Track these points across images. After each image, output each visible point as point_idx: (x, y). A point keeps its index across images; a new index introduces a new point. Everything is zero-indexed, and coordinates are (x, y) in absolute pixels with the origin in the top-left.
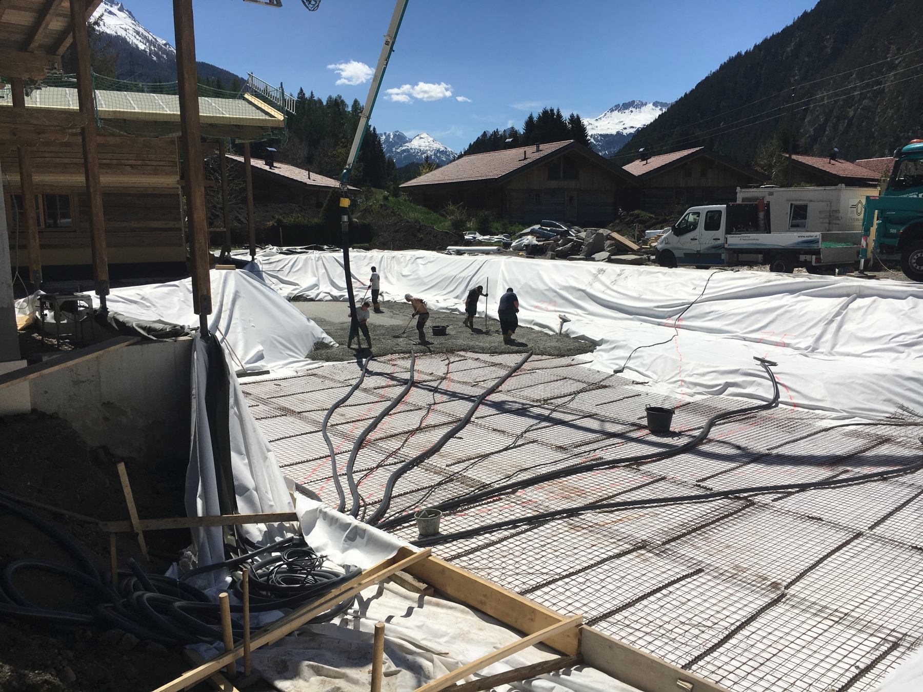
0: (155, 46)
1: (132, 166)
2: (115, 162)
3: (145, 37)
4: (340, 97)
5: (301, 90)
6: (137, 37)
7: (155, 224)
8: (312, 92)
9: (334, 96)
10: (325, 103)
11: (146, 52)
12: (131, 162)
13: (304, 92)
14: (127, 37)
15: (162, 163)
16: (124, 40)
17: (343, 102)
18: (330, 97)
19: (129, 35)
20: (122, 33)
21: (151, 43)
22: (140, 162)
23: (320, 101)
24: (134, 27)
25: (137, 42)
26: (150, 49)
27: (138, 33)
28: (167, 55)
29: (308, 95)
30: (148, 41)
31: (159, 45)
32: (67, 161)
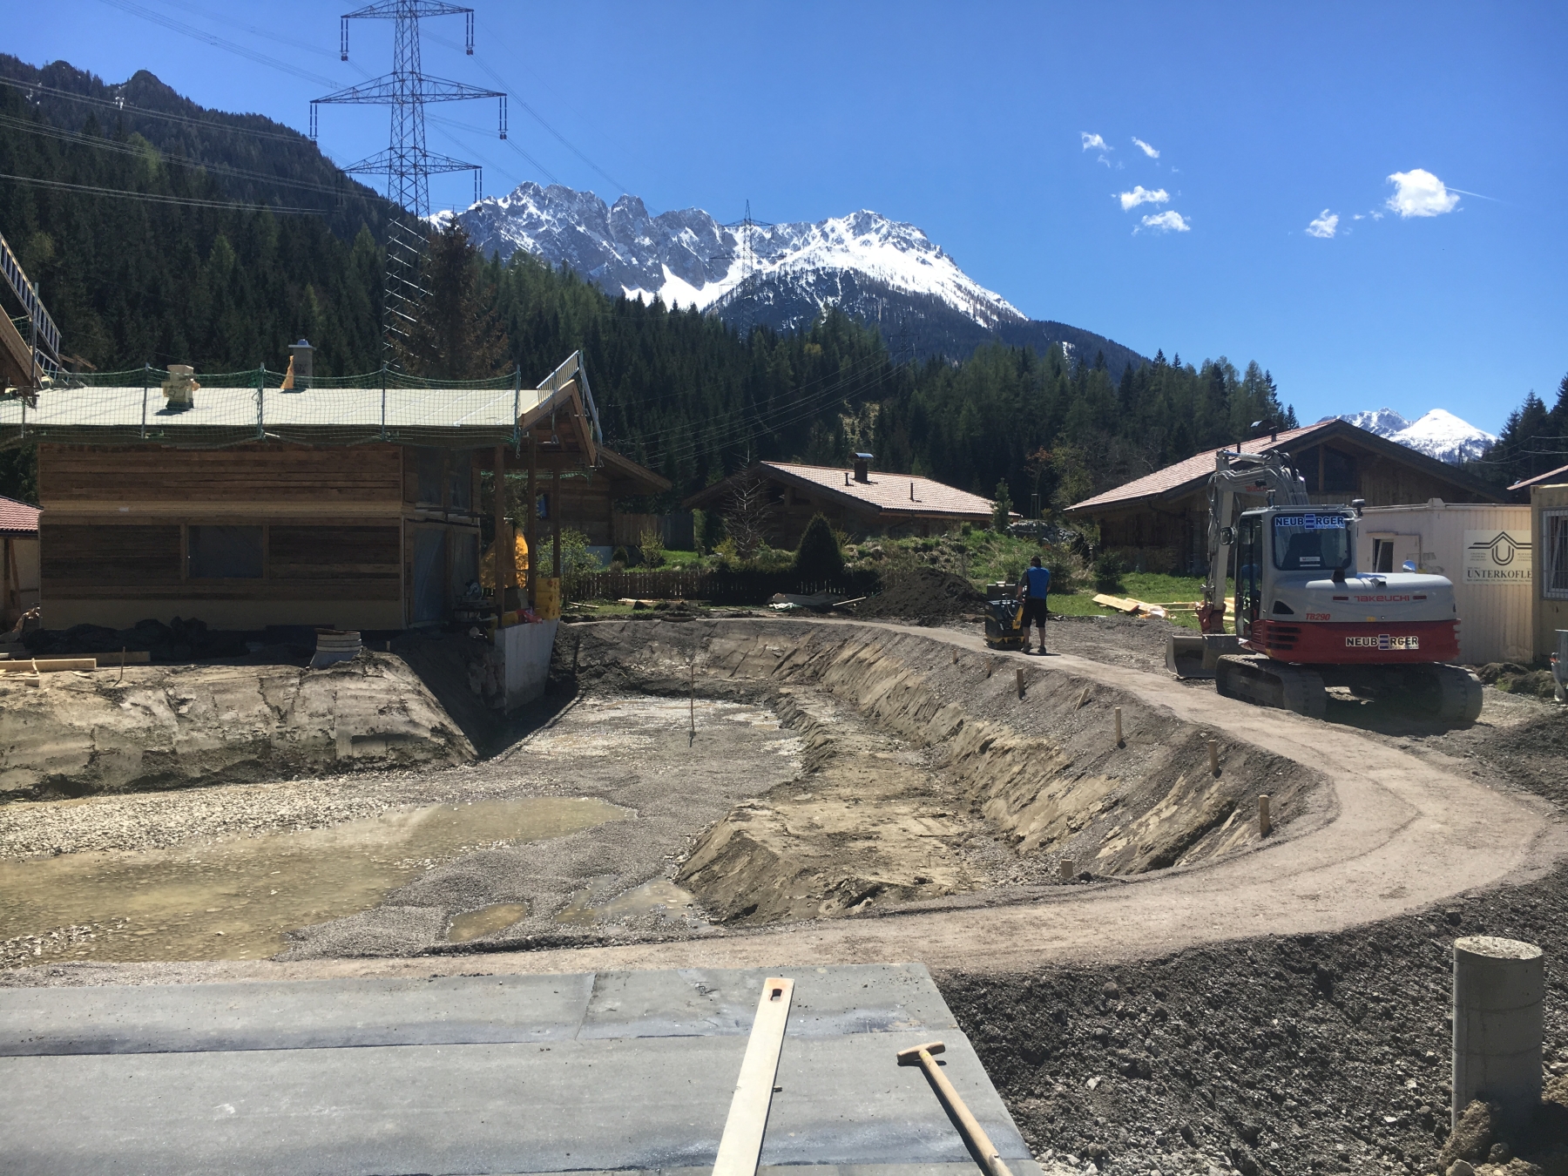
0: (982, 304)
1: (340, 490)
2: (318, 484)
3: (969, 293)
4: (1224, 359)
5: (1160, 353)
6: (959, 293)
7: (365, 568)
8: (1177, 356)
9: (1214, 359)
10: (1198, 372)
11: (968, 313)
12: (339, 484)
13: (1165, 355)
14: (943, 295)
15: (380, 484)
16: (939, 301)
17: (1229, 367)
18: (1208, 361)
19: (947, 292)
20: (936, 290)
21: (978, 300)
22: (350, 484)
23: (1191, 370)
24: (955, 278)
25: (957, 301)
26: (975, 309)
27: (959, 287)
28: (999, 316)
29: (1170, 361)
30: (972, 297)
31: (988, 302)
32: (258, 484)
